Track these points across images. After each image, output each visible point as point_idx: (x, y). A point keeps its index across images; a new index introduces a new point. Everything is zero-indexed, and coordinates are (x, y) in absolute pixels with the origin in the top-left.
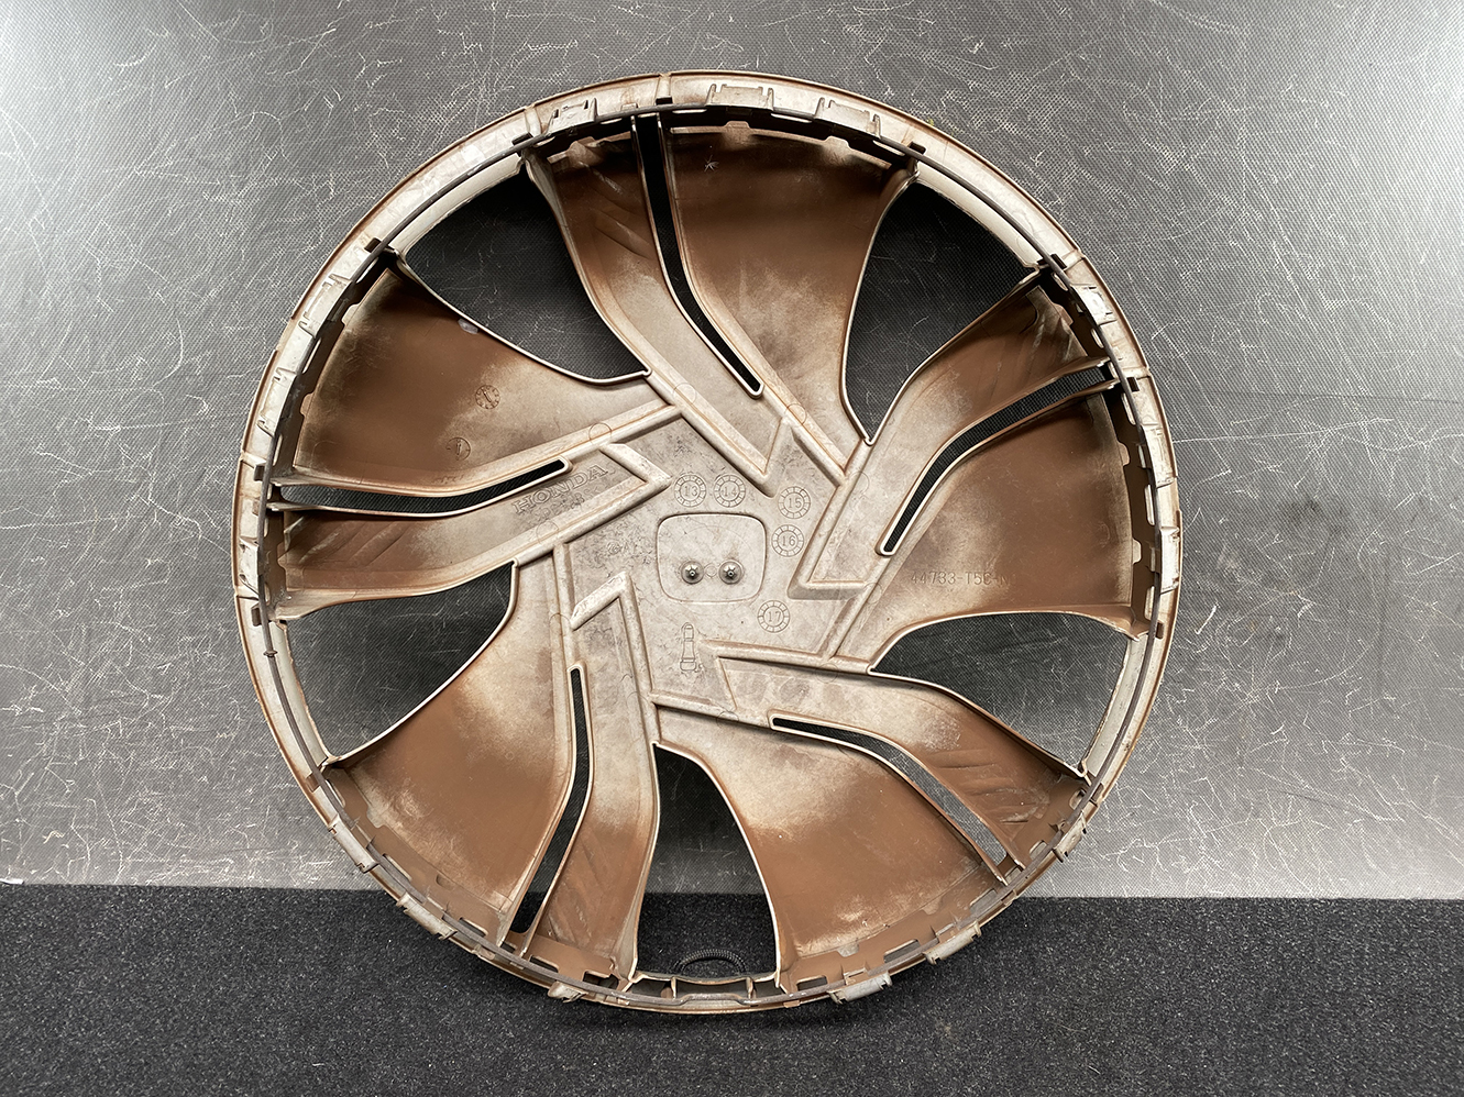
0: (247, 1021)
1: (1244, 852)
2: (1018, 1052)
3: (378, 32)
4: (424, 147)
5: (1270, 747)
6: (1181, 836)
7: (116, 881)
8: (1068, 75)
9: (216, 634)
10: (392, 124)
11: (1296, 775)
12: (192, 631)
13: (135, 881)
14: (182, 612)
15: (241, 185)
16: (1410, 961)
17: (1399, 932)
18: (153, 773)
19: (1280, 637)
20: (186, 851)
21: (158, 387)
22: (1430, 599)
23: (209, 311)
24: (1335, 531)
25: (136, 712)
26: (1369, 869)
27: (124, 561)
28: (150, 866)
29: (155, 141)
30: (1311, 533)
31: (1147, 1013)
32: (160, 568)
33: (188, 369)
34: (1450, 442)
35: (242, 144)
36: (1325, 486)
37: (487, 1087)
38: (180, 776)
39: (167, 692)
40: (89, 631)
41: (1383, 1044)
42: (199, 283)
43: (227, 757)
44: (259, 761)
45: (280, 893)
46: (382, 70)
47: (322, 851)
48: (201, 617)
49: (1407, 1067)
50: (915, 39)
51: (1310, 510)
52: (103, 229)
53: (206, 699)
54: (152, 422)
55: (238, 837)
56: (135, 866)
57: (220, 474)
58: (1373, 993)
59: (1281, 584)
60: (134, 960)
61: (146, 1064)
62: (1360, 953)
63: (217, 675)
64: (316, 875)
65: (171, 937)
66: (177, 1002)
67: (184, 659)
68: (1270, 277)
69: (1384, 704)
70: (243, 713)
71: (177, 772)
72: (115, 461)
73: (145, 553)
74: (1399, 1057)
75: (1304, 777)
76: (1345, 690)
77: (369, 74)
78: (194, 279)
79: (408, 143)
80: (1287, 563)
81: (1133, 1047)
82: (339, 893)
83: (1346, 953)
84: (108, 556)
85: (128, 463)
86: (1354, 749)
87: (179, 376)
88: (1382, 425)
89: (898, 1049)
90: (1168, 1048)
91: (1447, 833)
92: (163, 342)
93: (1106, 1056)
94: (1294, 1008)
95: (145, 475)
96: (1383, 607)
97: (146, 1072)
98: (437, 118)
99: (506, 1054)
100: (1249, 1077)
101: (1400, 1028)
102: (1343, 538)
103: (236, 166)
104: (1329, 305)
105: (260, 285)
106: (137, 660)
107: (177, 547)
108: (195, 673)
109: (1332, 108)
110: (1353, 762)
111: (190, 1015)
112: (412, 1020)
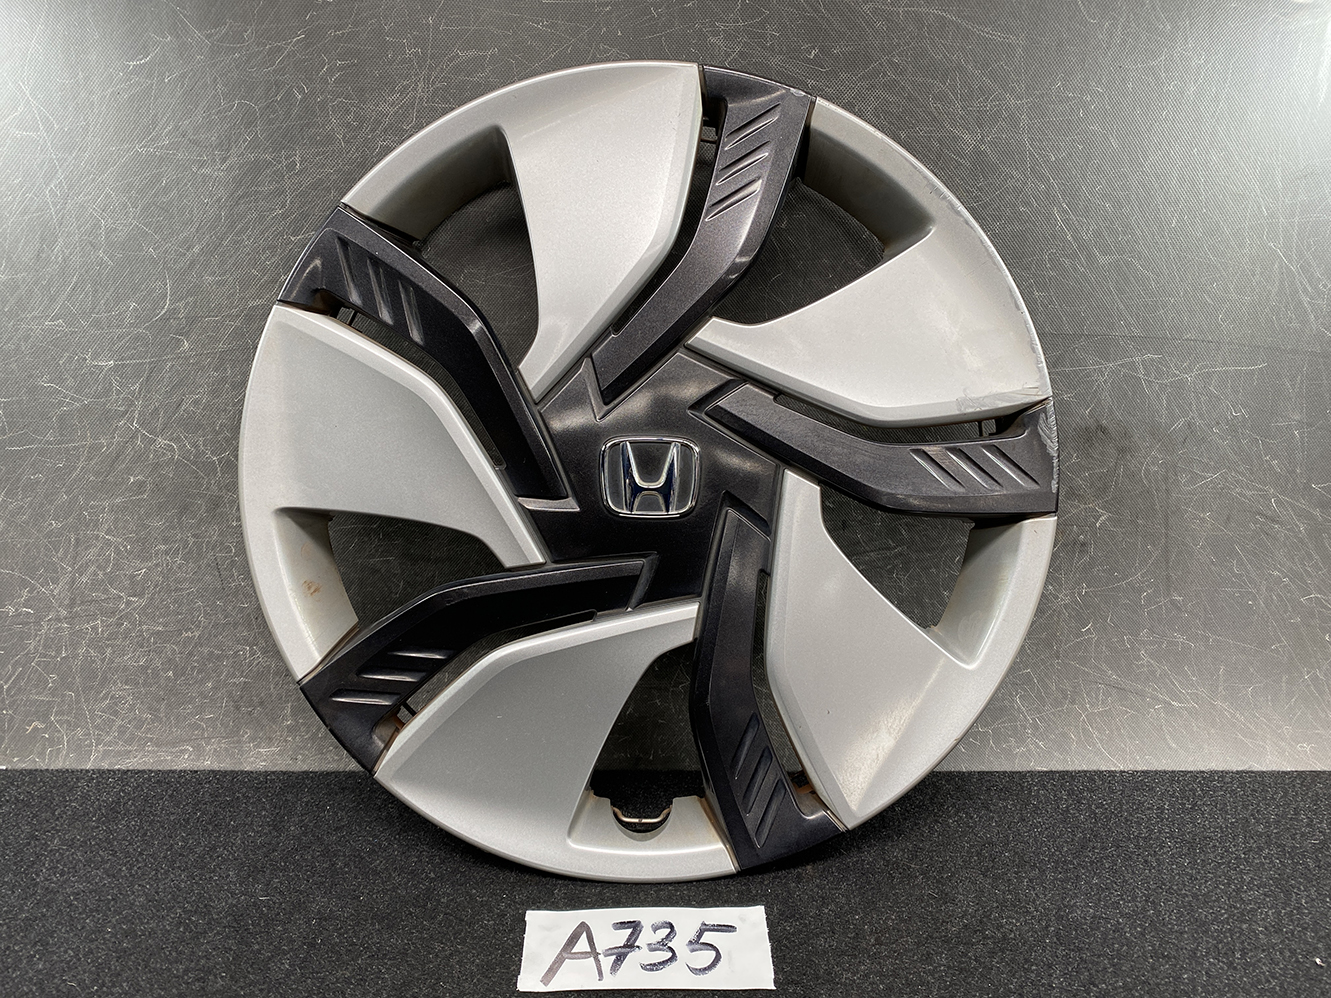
0: (202, 868)
1: (1064, 735)
2: (869, 883)
3: (339, 39)
4: (373, 130)
5: (1081, 643)
6: (1010, 721)
7: (88, 766)
8: (885, 74)
9: (186, 543)
10: (348, 112)
11: (1104, 667)
12: (165, 541)
13: (105, 766)
14: (158, 523)
15: (224, 160)
16: (1203, 814)
17: (1194, 794)
18: (125, 669)
19: (1083, 544)
20: (151, 740)
21: (146, 328)
22: (1204, 511)
23: (192, 264)
24: (1122, 451)
25: (113, 613)
26: (1170, 748)
27: (110, 479)
28: (119, 753)
29: (155, 123)
30: (1102, 454)
31: (979, 854)
32: (141, 485)
33: (173, 312)
34: (1209, 375)
35: (226, 126)
36: (1111, 410)
37: (411, 913)
38: (149, 671)
39: (140, 595)
40: (77, 540)
41: (1179, 874)
42: (186, 240)
43: (191, 654)
44: (218, 657)
45: (234, 774)
46: (341, 68)
47: (270, 739)
48: (174, 528)
49: (1199, 890)
50: (764, 47)
51: (1100, 434)
52: (108, 196)
53: (175, 601)
54: (140, 358)
55: (197, 727)
56: (106, 753)
57: (196, 402)
58: (1172, 837)
59: (1081, 498)
60: (104, 823)
61: (113, 899)
62: (1161, 809)
63: (185, 579)
64: (265, 760)
65: (136, 807)
66: (141, 854)
67: (157, 565)
68: (1054, 237)
69: (1173, 602)
70: (206, 614)
71: (147, 668)
72: (107, 392)
73: (129, 471)
74: (1192, 883)
75: (1112, 669)
76: (1140, 591)
77: (331, 72)
78: (181, 237)
79: (360, 127)
80: (1084, 479)
81: (966, 878)
82: (284, 773)
83: (1149, 809)
84: (97, 474)
85: (119, 393)
86: (1152, 643)
87: (165, 319)
88: (1152, 360)
89: (766, 883)
90: (996, 878)
91: (1233, 716)
92: (153, 290)
93: (943, 885)
94: (1104, 848)
95: (132, 404)
96: (1166, 517)
97: (113, 906)
98: (384, 107)
99: (428, 889)
100: (1063, 899)
101: (1193, 863)
102: (1129, 457)
103: (220, 144)
104: (1102, 260)
105: (237, 242)
106: (117, 566)
107: (157, 466)
108: (166, 577)
109: (1092, 102)
110: (1151, 655)
111: (152, 864)
112: (346, 865)
